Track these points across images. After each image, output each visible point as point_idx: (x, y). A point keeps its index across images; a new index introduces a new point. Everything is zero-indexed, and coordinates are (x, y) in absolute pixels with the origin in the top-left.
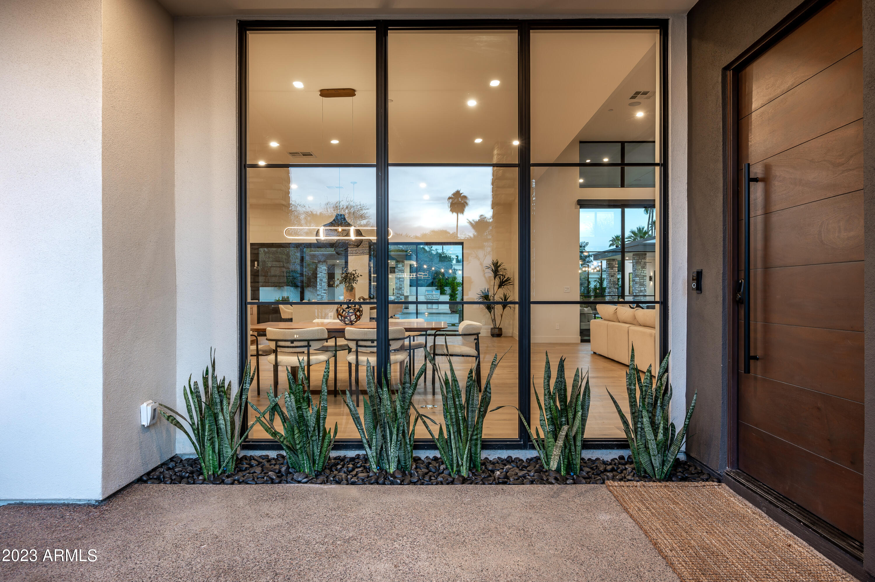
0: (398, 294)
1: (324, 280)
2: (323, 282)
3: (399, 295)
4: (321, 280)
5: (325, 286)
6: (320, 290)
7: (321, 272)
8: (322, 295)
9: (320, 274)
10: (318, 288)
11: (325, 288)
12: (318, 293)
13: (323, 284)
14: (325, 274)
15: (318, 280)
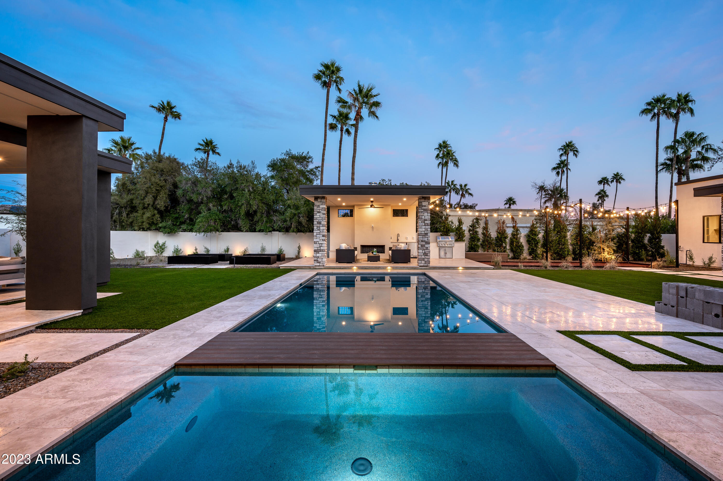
0: (422, 241)
1: (323, 223)
2: (321, 225)
3: (424, 243)
4: (319, 223)
5: (324, 231)
6: (318, 236)
7: (319, 212)
8: (320, 242)
9: (318, 214)
10: (315, 234)
11: (324, 234)
12: (315, 240)
13: (321, 228)
14: (324, 214)
15: (315, 223)
